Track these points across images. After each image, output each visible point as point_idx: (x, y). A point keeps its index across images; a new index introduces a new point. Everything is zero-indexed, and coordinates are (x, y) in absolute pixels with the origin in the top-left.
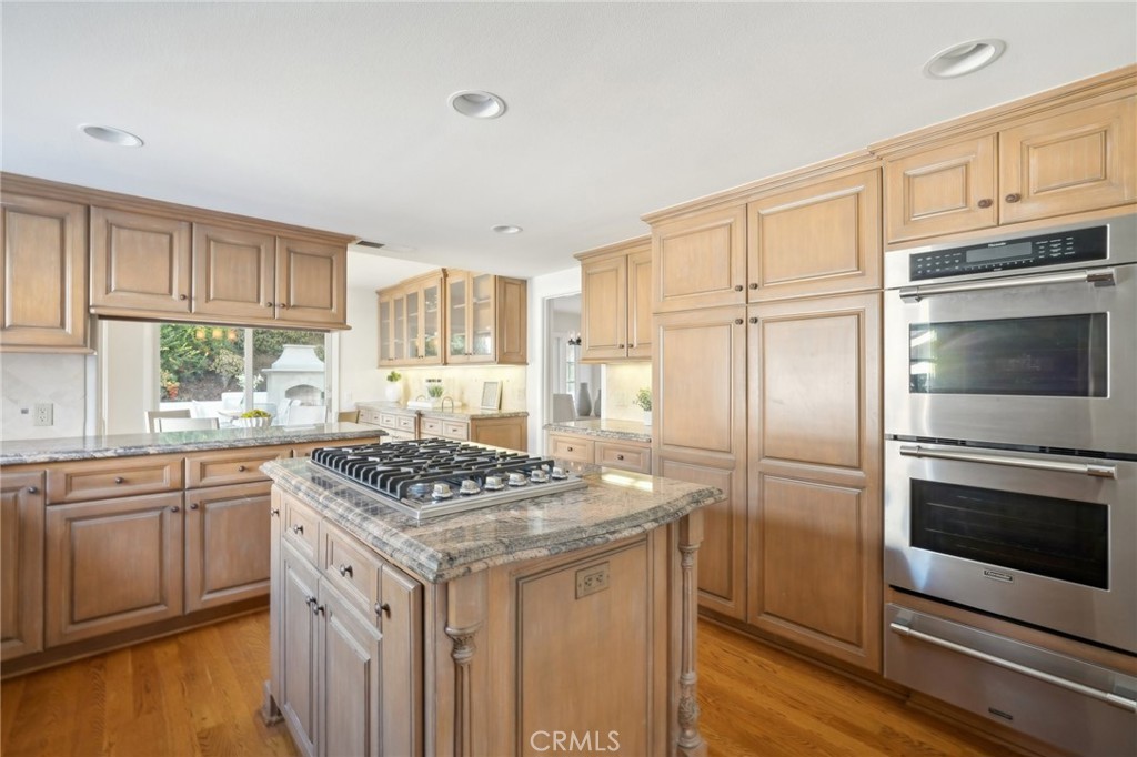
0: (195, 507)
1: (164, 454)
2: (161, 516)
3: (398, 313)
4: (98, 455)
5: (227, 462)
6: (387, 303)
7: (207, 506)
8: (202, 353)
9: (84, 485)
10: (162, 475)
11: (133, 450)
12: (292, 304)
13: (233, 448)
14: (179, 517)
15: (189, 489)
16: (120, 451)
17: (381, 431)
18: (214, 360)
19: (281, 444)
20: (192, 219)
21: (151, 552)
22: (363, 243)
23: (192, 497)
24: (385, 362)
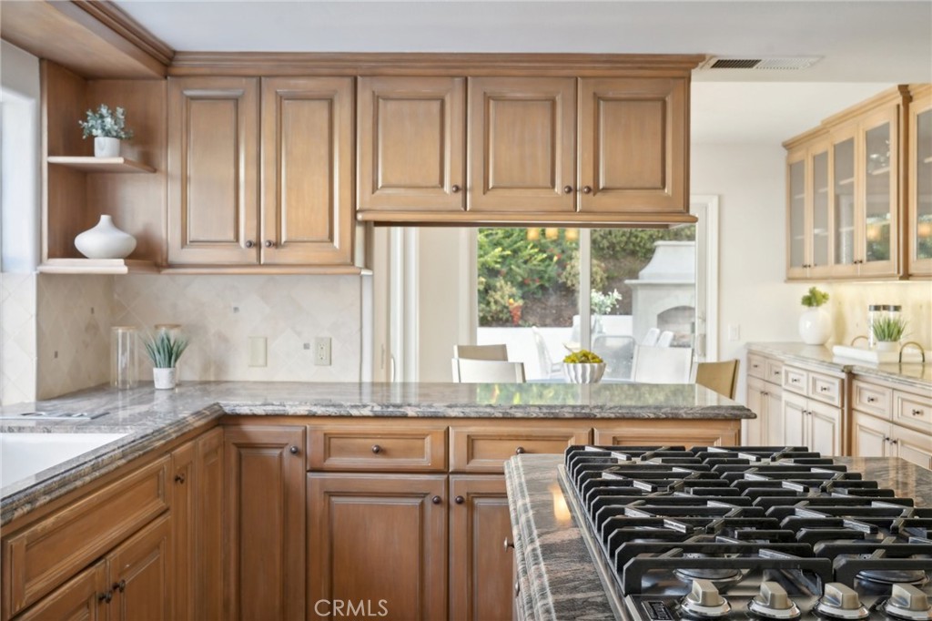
0: (460, 502)
1: (424, 418)
2: (422, 505)
3: (819, 180)
4: (354, 412)
5: (500, 438)
6: (801, 163)
7: (477, 501)
8: (550, 258)
9: (343, 451)
10: (422, 448)
11: (391, 409)
12: (601, 187)
13: (507, 418)
14: (441, 510)
15: (453, 473)
16: (378, 409)
17: (741, 408)
18: (564, 268)
19: (575, 419)
20: (465, 72)
21: (410, 555)
22: (721, 64)
23: (459, 485)
24: (798, 272)
